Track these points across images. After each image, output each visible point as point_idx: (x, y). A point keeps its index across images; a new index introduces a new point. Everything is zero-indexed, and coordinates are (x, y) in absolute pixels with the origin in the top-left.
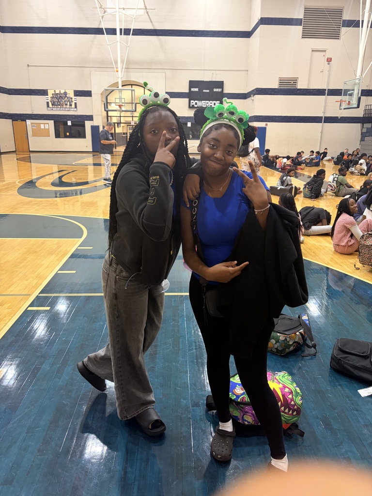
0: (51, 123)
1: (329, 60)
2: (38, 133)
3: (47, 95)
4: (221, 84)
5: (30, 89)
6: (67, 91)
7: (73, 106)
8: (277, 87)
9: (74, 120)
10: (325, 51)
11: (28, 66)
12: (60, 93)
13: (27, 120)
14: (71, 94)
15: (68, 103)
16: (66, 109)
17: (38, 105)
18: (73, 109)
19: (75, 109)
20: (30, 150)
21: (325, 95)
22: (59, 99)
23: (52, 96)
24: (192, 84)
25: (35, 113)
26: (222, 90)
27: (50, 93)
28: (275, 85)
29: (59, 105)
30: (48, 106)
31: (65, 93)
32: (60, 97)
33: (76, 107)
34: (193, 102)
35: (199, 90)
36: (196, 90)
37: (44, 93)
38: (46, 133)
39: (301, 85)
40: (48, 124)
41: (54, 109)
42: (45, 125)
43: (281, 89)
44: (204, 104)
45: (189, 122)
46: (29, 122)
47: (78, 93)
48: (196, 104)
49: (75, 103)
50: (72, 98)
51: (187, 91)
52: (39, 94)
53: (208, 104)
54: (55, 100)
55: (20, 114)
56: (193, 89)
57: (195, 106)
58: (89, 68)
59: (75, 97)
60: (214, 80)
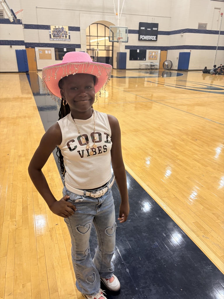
0: (53, 49)
1: (222, 14)
2: (44, 57)
3: (50, 29)
4: (156, 25)
5: (38, 25)
6: (64, 27)
7: (68, 38)
8: (197, 28)
9: (68, 48)
10: (220, 9)
11: (37, 7)
12: (59, 28)
13: (36, 48)
14: (66, 29)
15: (65, 36)
16: (63, 40)
17: (43, 36)
18: (67, 40)
19: (69, 40)
20: (38, 69)
21: (218, 34)
22: (58, 32)
23: (53, 30)
24: (141, 24)
25: (42, 42)
26: (158, 29)
27: (52, 28)
28: (196, 27)
29: (58, 37)
30: (51, 37)
31: (63, 28)
32: (59, 31)
33: (69, 38)
34: (141, 37)
35: (145, 28)
36: (144, 28)
37: (47, 27)
38: (49, 57)
39: (208, 28)
40: (50, 50)
41: (55, 39)
42: (49, 51)
43: (199, 30)
44: (147, 38)
45: (138, 49)
46: (37, 49)
47: (71, 29)
48: (143, 37)
49: (69, 36)
50: (67, 32)
51: (137, 29)
52: (44, 28)
53: (149, 38)
54: (56, 33)
55: (31, 43)
56: (142, 28)
57: (143, 39)
58: (79, 11)
59: (69, 31)
60: (153, 22)
